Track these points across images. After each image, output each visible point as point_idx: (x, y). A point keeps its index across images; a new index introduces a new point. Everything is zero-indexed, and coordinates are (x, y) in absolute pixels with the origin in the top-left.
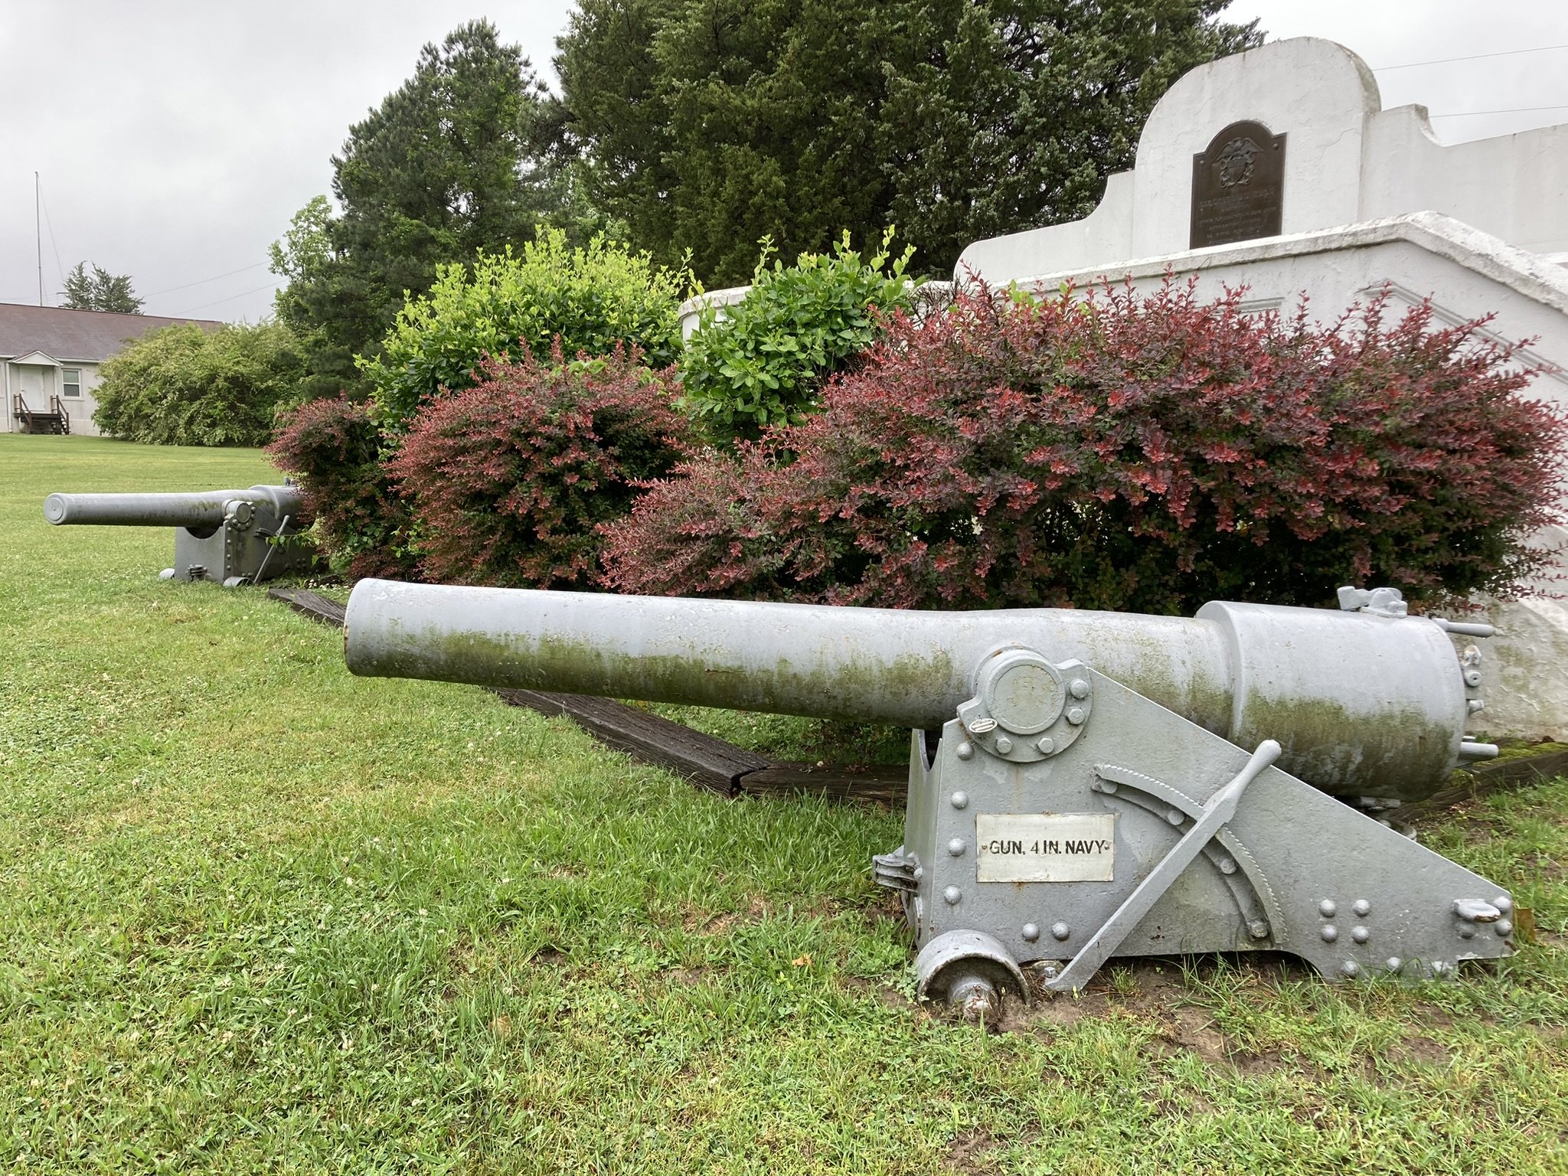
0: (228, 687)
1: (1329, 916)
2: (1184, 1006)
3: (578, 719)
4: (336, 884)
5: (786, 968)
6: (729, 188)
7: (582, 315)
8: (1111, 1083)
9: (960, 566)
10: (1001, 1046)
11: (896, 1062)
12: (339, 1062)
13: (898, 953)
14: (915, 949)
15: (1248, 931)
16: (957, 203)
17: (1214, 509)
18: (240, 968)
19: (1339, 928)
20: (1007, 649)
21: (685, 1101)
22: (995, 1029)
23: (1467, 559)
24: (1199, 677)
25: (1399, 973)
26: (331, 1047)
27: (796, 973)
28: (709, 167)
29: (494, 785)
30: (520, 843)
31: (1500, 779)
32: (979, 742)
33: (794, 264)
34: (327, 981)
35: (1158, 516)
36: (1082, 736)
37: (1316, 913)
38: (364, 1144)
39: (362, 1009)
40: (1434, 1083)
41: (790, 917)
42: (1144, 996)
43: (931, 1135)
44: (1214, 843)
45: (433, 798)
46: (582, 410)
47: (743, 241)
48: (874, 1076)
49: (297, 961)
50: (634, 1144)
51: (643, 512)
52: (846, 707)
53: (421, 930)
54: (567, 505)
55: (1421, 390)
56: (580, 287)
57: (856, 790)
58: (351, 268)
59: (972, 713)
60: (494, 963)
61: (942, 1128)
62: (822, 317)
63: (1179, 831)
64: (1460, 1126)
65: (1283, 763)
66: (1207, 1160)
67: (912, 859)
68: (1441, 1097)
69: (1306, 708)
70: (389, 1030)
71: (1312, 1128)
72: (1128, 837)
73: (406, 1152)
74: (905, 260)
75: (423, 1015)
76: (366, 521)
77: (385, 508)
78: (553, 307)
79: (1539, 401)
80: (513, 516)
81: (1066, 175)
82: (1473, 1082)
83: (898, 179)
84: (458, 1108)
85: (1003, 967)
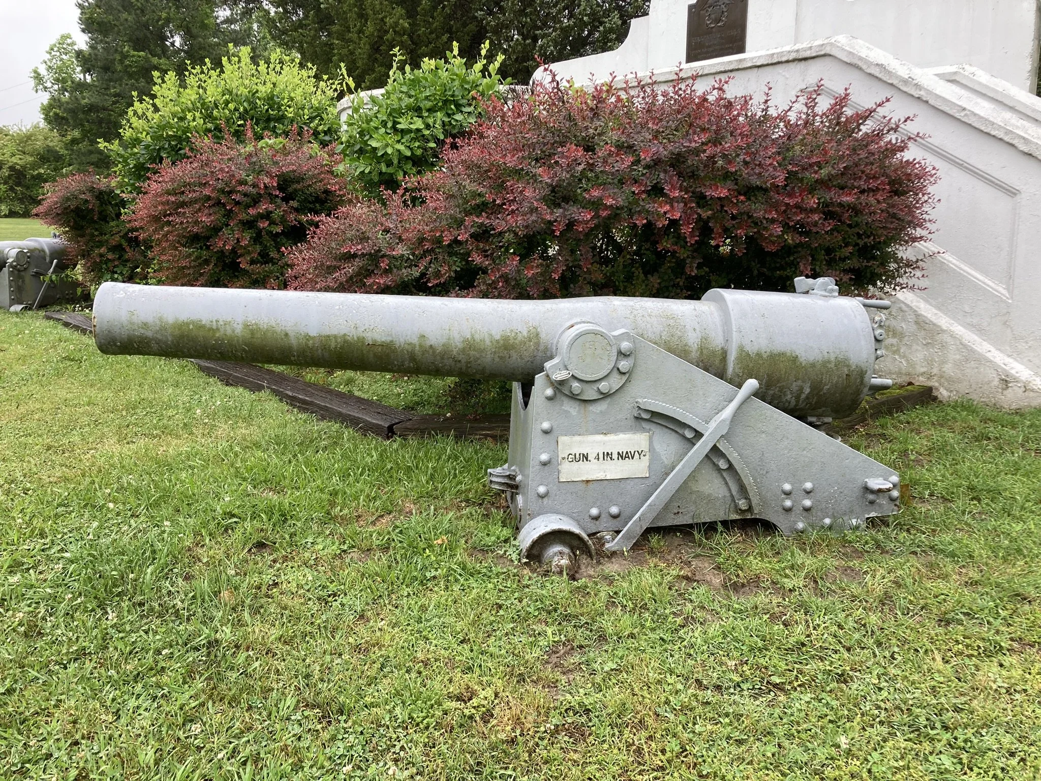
0: (15, 380)
1: (788, 494)
2: (697, 556)
3: (276, 392)
4: (101, 507)
5: (430, 546)
6: (370, 28)
7: (267, 110)
8: (652, 607)
9: (542, 274)
10: (579, 588)
11: (508, 603)
12: (106, 629)
13: (506, 532)
14: (517, 529)
15: (736, 506)
16: (528, 41)
17: (711, 230)
18: (28, 569)
19: (794, 502)
20: (577, 323)
21: (362, 638)
22: (573, 578)
23: (870, 264)
24: (705, 339)
25: (830, 528)
26: (99, 619)
27: (437, 549)
28: (355, 12)
29: (216, 437)
30: (237, 474)
31: (884, 408)
32: (560, 387)
33: (419, 67)
34: (94, 574)
35: (673, 237)
36: (628, 381)
37: (779, 492)
38: (126, 683)
39: (123, 591)
40: (855, 593)
41: (432, 514)
42: (670, 552)
43: (534, 649)
44: (715, 449)
45: (173, 447)
46: (268, 174)
47: (382, 66)
48: (493, 612)
49: (72, 562)
50: (327, 669)
51: (316, 239)
52: (467, 367)
53: (165, 535)
54: (261, 243)
55: (844, 150)
56: (264, 90)
57: (474, 430)
58: (96, 86)
59: (555, 369)
60: (220, 554)
61: (541, 644)
62: (440, 104)
63: (692, 442)
64: (874, 619)
65: (759, 394)
66: (716, 651)
67: (514, 470)
68: (860, 601)
69: (775, 358)
70: (144, 605)
71: (782, 626)
72: (657, 447)
73: (159, 686)
74: (497, 65)
75: (169, 593)
76: (116, 263)
77: (129, 254)
78: (245, 104)
79: (914, 160)
80: (222, 252)
81: (601, 23)
82: (879, 591)
83: (488, 23)
84: (197, 654)
85: (578, 537)
